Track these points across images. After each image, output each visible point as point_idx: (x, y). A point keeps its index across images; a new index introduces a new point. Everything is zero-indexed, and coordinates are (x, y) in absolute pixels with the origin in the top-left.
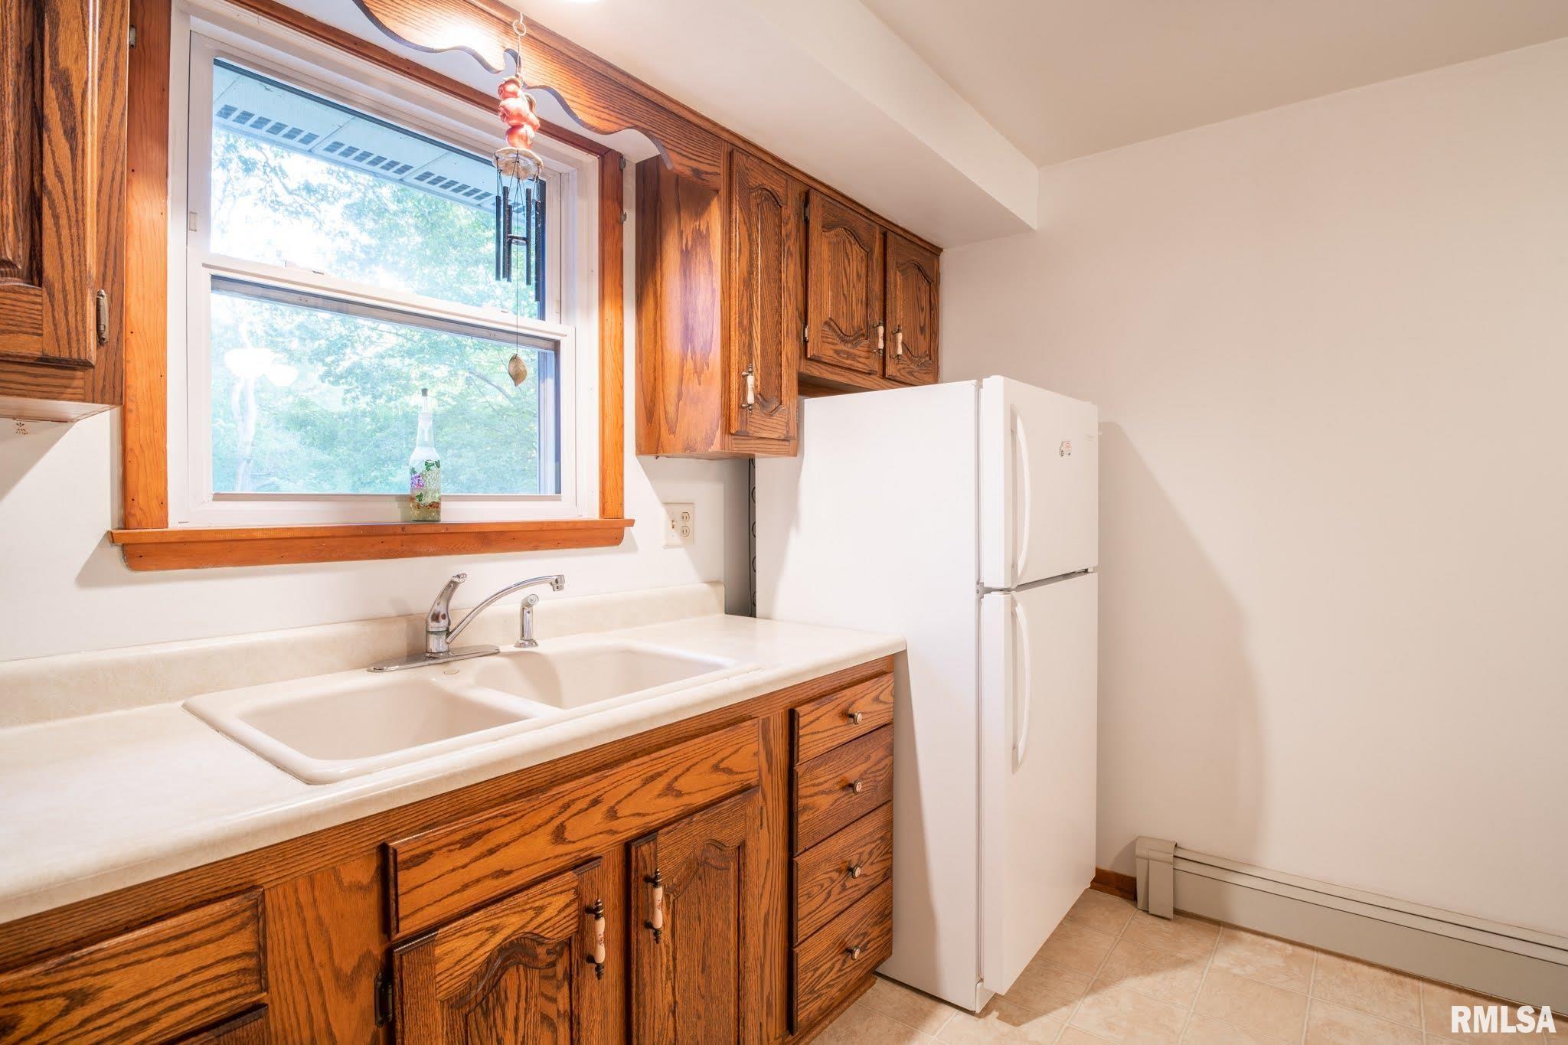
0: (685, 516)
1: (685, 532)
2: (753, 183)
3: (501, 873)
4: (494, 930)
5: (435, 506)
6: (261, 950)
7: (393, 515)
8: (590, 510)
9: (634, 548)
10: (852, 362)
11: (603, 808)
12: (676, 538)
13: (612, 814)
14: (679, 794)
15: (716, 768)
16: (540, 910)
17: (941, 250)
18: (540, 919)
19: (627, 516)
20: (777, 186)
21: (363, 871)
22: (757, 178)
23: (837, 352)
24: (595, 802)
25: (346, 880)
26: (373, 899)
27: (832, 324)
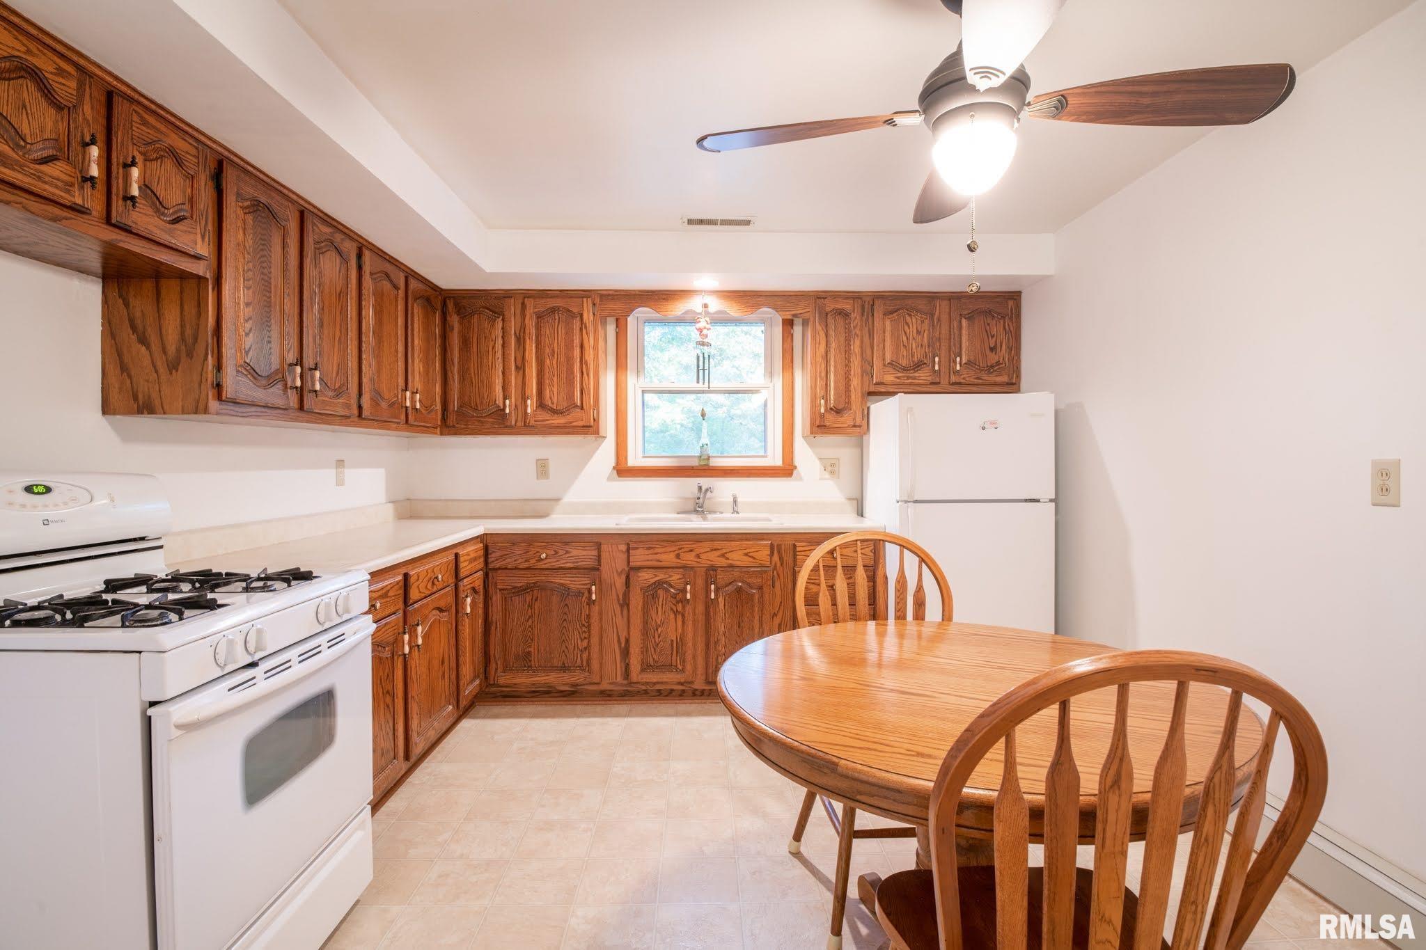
0: (833, 465)
1: (832, 473)
2: (828, 309)
3: (658, 561)
4: (656, 576)
6: (599, 556)
8: (778, 462)
9: (801, 479)
10: (913, 381)
11: (693, 554)
12: (827, 475)
13: (698, 556)
14: (727, 559)
15: (746, 555)
16: (671, 576)
17: (1020, 292)
18: (671, 579)
19: (796, 464)
20: (847, 306)
21: (623, 547)
22: (831, 305)
23: (898, 378)
24: (691, 551)
25: (620, 549)
26: (626, 556)
27: (894, 363)
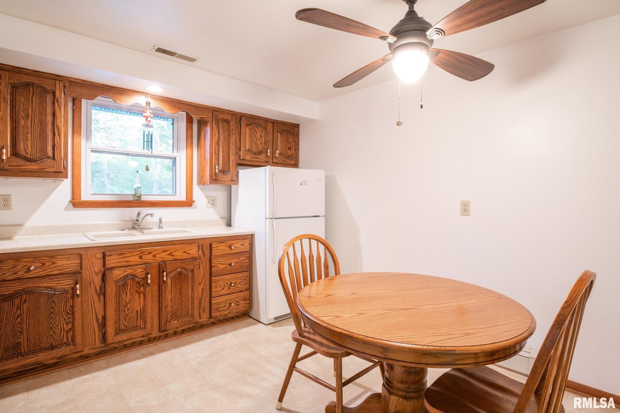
0: (213, 200)
1: (213, 204)
2: (219, 118)
3: (127, 262)
4: (125, 272)
5: (140, 197)
6: (81, 263)
7: (131, 198)
8: (183, 198)
9: (196, 208)
10: (258, 160)
11: (152, 255)
12: (210, 206)
13: (154, 256)
14: (173, 256)
15: (184, 252)
16: (136, 271)
17: (299, 125)
18: (136, 272)
19: (194, 199)
20: (229, 117)
21: (100, 256)
22: (221, 116)
23: (252, 157)
24: (150, 253)
25: (97, 257)
26: (102, 261)
27: (250, 150)
